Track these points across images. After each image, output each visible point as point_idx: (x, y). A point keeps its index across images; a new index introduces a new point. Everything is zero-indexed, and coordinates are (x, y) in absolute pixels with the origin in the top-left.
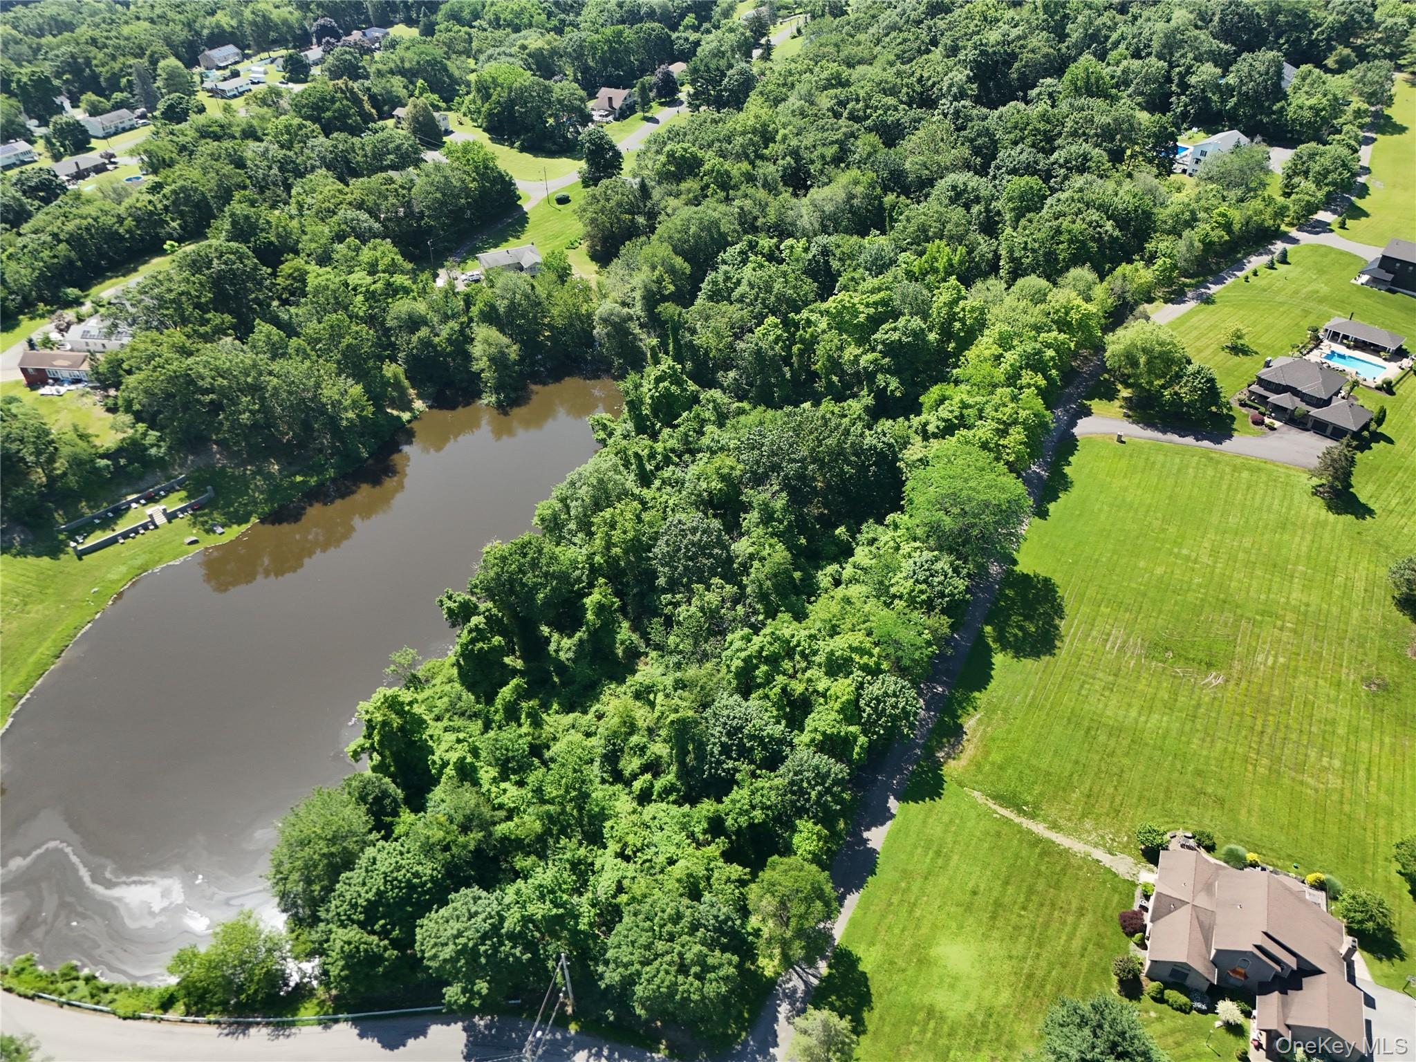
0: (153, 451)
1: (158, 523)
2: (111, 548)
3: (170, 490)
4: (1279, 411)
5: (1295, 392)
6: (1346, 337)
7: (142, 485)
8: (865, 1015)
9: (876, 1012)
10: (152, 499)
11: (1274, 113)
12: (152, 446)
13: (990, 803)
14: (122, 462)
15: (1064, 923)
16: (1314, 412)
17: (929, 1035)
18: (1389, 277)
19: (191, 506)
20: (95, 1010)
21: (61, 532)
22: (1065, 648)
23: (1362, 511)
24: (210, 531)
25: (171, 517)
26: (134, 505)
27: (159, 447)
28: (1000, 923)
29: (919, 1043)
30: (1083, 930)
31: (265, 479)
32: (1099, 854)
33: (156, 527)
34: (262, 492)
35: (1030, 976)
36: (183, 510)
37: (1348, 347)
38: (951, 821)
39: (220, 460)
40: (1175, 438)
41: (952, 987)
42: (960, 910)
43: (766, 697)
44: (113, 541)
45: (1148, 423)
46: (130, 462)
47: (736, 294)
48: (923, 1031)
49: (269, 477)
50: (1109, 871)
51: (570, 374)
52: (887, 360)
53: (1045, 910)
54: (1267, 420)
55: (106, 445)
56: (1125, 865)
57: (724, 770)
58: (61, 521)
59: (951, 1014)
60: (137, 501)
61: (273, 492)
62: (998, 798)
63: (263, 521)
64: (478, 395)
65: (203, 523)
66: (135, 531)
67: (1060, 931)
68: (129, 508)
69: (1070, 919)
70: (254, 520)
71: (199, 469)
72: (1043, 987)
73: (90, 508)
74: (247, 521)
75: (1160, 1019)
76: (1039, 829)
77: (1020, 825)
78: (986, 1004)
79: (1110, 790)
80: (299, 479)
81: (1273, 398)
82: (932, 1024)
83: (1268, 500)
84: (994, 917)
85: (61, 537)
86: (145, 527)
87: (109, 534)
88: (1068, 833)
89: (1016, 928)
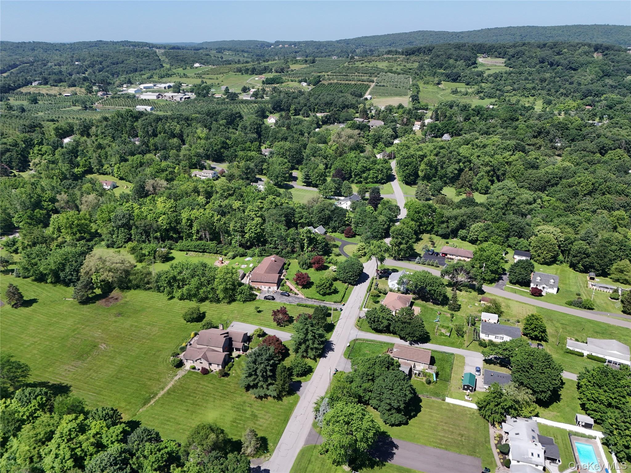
8: (234, 440)
9: (233, 437)
13: (147, 406)
15: (202, 388)
17: (241, 422)
22: (68, 383)
28: (201, 404)
29: (244, 425)
30: (206, 384)
32: (176, 378)
35: (221, 396)
38: (153, 418)
41: (224, 416)
42: (194, 414)
48: (240, 423)
50: (183, 376)
53: (197, 392)
56: (181, 373)
59: (234, 416)
62: (144, 404)
67: (205, 389)
69: (201, 386)
72: (225, 394)
75: (235, 370)
76: (162, 393)
77: (159, 398)
78: (230, 408)
79: (149, 374)
82: (237, 421)
84: (198, 405)
88: (167, 385)
89: (203, 399)
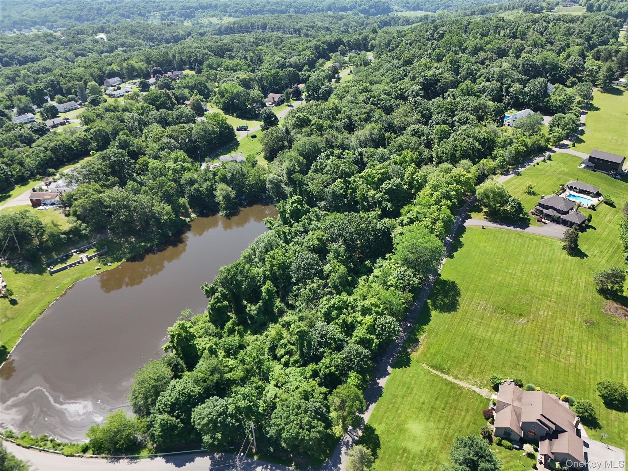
0: (84, 232)
1: (84, 261)
2: (64, 271)
3: (89, 248)
4: (548, 216)
5: (554, 209)
6: (575, 188)
7: (78, 246)
8: (378, 451)
9: (382, 450)
10: (82, 252)
11: (545, 102)
12: (83, 230)
13: (430, 369)
14: (71, 236)
15: (460, 415)
16: (562, 216)
17: (404, 459)
18: (593, 165)
19: (98, 254)
20: (55, 453)
21: (44, 264)
22: (461, 309)
23: (583, 255)
24: (106, 264)
25: (89, 259)
26: (74, 254)
27: (86, 230)
28: (434, 415)
29: (400, 462)
30: (468, 418)
31: (129, 244)
32: (475, 388)
33: (83, 263)
34: (127, 249)
35: (446, 436)
36: (95, 256)
37: (577, 192)
38: (414, 376)
39: (111, 236)
40: (506, 227)
41: (414, 440)
42: (417, 410)
43: (337, 323)
44: (65, 268)
45: (495, 221)
46: (74, 236)
47: (325, 171)
48: (402, 457)
49: (131, 243)
50: (479, 395)
51: (256, 203)
52: (387, 196)
53: (453, 410)
54: (543, 220)
55: (65, 229)
56: (485, 392)
57: (319, 352)
58: (44, 260)
59: (413, 451)
60: (76, 252)
61: (132, 249)
62: (434, 367)
63: (127, 261)
64: (218, 212)
65: (103, 261)
66: (75, 264)
67: (458, 418)
68: (72, 255)
69: (463, 414)
70: (124, 260)
71: (102, 240)
72: (451, 440)
73: (56, 255)
74: (121, 261)
75: (500, 452)
76: (450, 378)
77: (442, 377)
78: (428, 447)
79: (479, 363)
80: (143, 244)
81: (545, 211)
82: (405, 455)
83: (544, 251)
84: (431, 413)
85: (44, 266)
86: (79, 263)
87: (64, 265)
88: (462, 380)
89: (440, 417)
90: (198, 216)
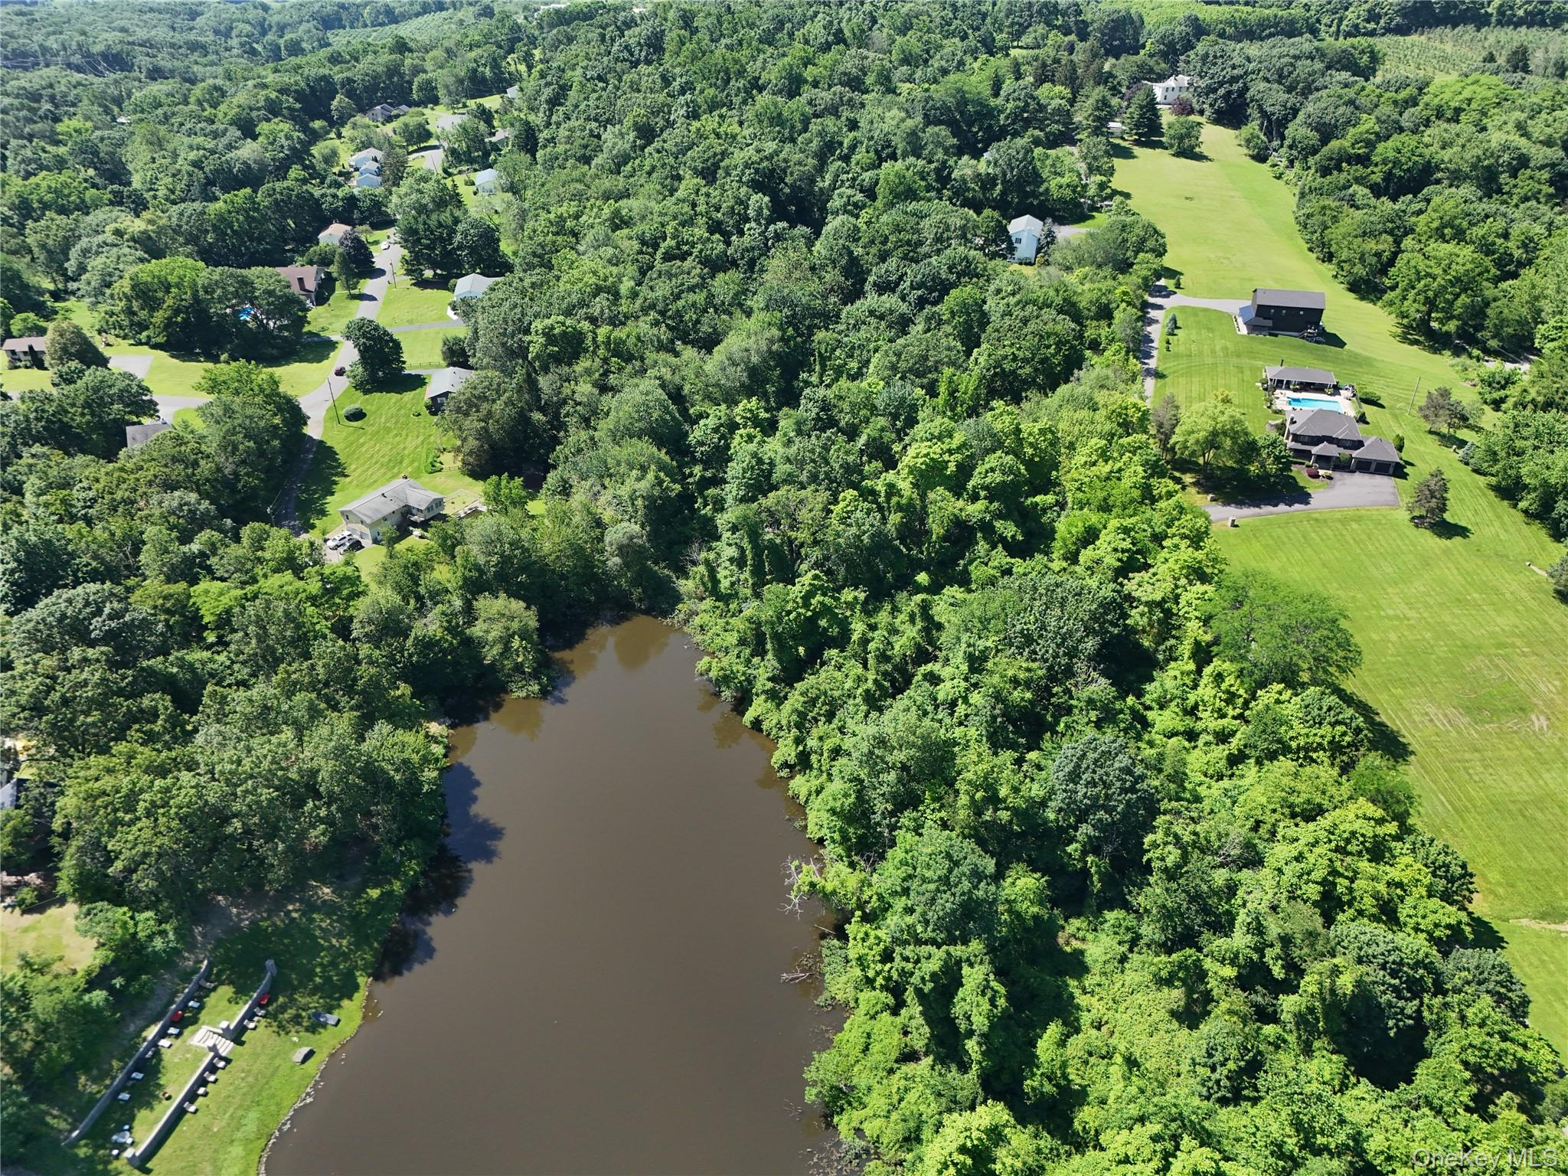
0: (158, 943)
1: (223, 1053)
2: (183, 1127)
3: (201, 994)
4: (1327, 461)
7: (154, 1005)
10: (185, 1021)
12: (150, 937)
14: (118, 982)
16: (1355, 454)
19: (258, 1004)
21: (75, 1144)
22: (1413, 743)
23: (1461, 531)
24: (316, 1026)
25: (237, 1035)
26: (164, 1043)
27: (163, 933)
31: (328, 915)
33: (228, 1061)
34: (340, 936)
36: (250, 1015)
37: (1295, 390)
38: (1542, 961)
39: (242, 916)
44: (180, 1113)
46: (131, 978)
49: (329, 909)
52: (996, 504)
54: (1321, 472)
55: (81, 968)
58: (63, 1125)
60: (163, 1034)
61: (358, 927)
62: (1542, 917)
63: (378, 976)
65: (296, 1020)
66: (202, 1082)
68: (157, 1054)
70: (363, 980)
71: (219, 943)
73: (95, 1080)
74: (356, 987)
80: (375, 893)
85: (82, 1152)
86: (212, 1068)
90: (452, 726)
